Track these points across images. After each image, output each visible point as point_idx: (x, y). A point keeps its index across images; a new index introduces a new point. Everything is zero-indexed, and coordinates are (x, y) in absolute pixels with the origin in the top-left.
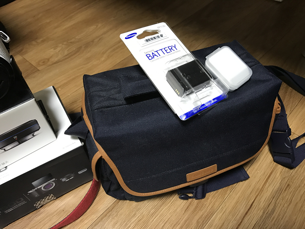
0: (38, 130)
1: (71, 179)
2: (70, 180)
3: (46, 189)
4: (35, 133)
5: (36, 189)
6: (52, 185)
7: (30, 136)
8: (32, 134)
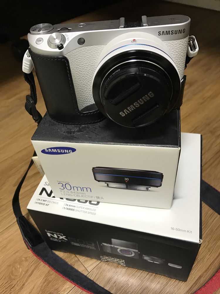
0: (157, 187)
1: (155, 262)
2: (153, 263)
3: (122, 253)
4: (152, 188)
5: (112, 246)
6: (130, 254)
7: (143, 188)
8: (147, 187)
